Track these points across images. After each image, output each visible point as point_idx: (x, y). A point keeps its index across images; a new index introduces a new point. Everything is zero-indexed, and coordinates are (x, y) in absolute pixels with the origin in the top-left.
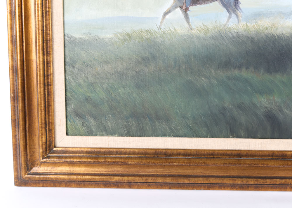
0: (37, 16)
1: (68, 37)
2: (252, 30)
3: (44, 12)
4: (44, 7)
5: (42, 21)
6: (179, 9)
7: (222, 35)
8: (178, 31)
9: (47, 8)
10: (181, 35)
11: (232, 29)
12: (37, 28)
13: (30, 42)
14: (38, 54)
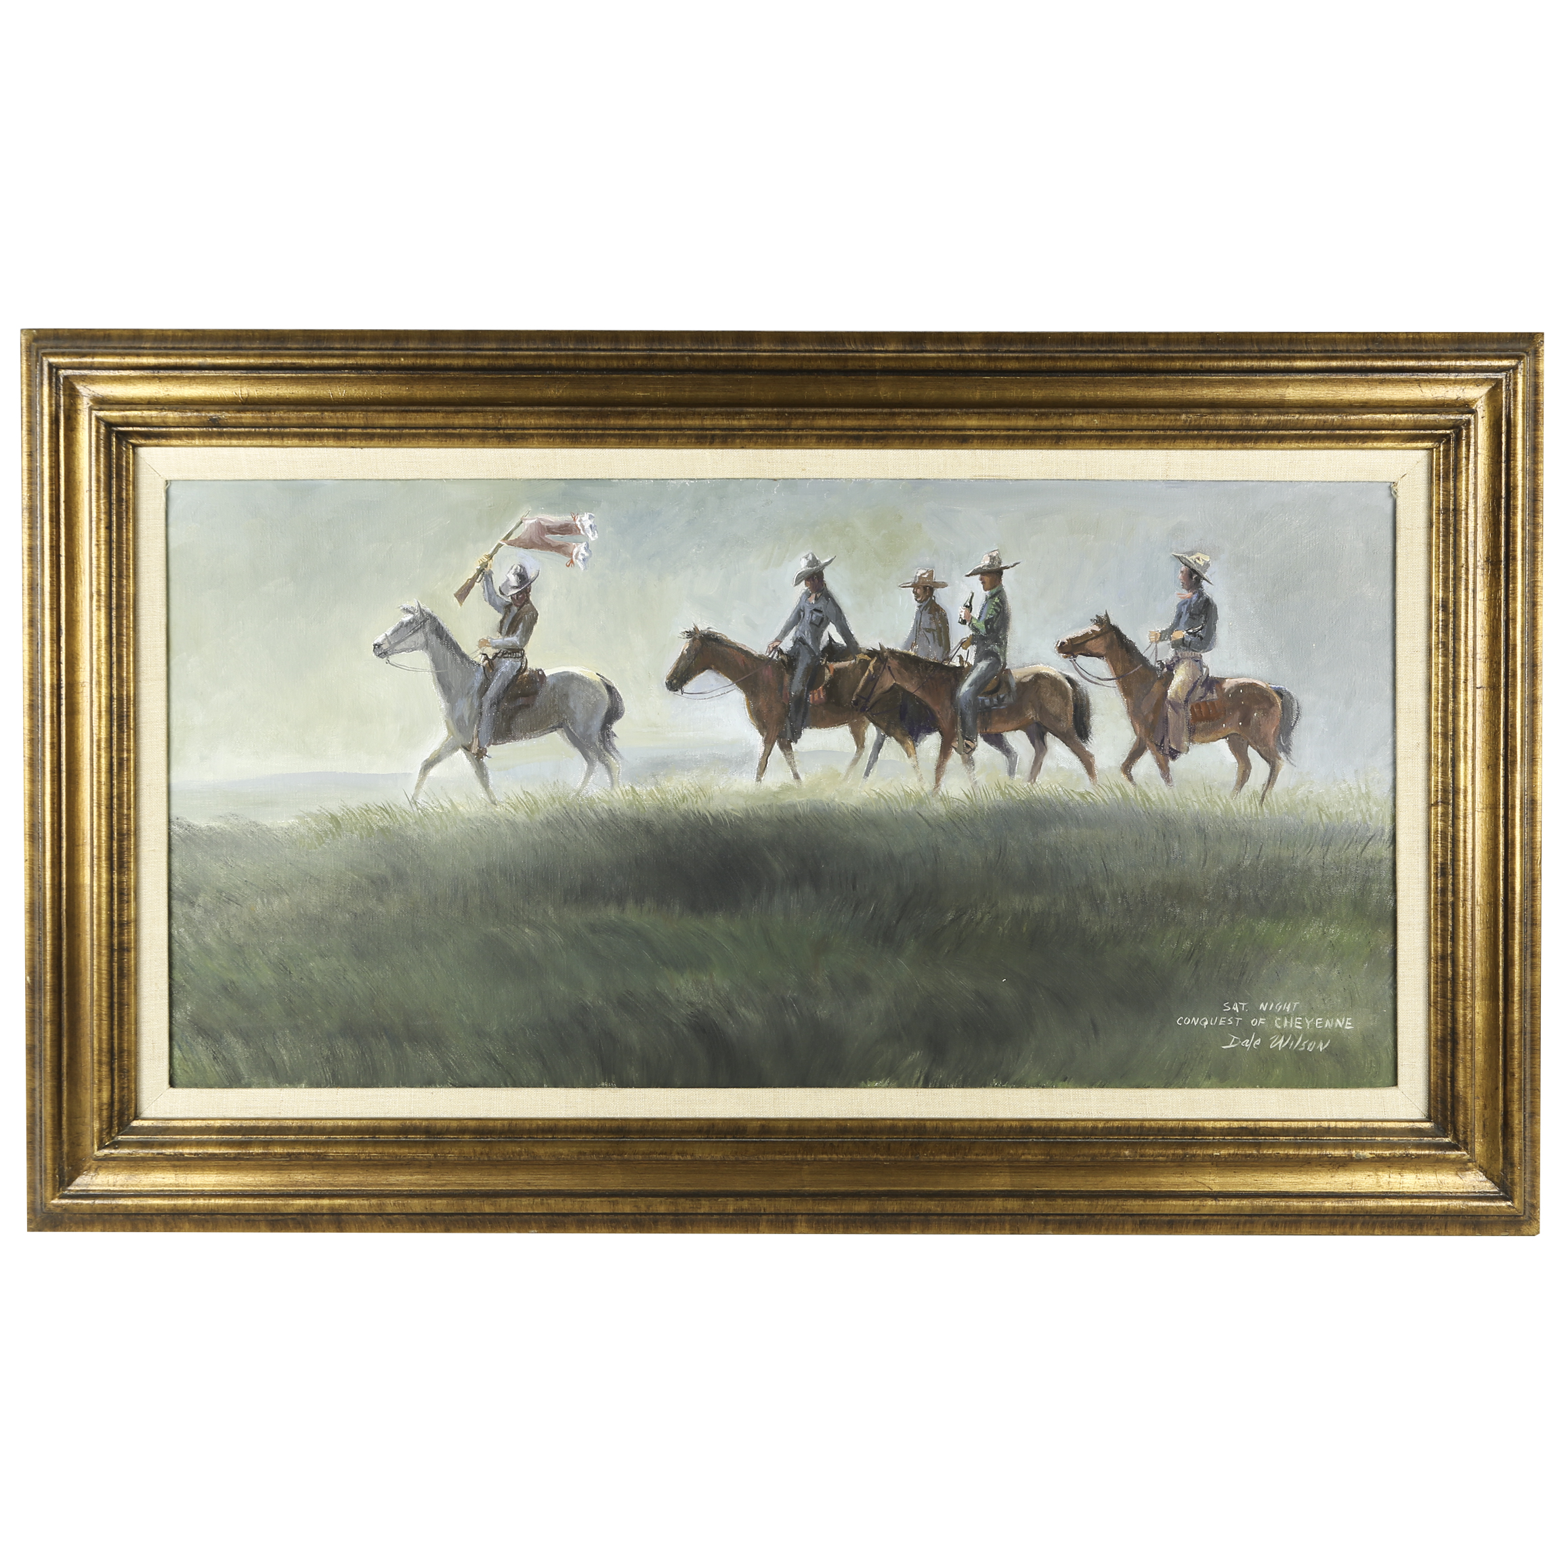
0: (95, 771)
1: (180, 826)
2: (648, 802)
3: (115, 761)
4: (115, 748)
5: (109, 784)
6: (461, 752)
7: (573, 816)
8: (461, 808)
9: (123, 751)
10: (469, 819)
11: (597, 800)
12: (95, 801)
13: (79, 838)
14: (95, 869)
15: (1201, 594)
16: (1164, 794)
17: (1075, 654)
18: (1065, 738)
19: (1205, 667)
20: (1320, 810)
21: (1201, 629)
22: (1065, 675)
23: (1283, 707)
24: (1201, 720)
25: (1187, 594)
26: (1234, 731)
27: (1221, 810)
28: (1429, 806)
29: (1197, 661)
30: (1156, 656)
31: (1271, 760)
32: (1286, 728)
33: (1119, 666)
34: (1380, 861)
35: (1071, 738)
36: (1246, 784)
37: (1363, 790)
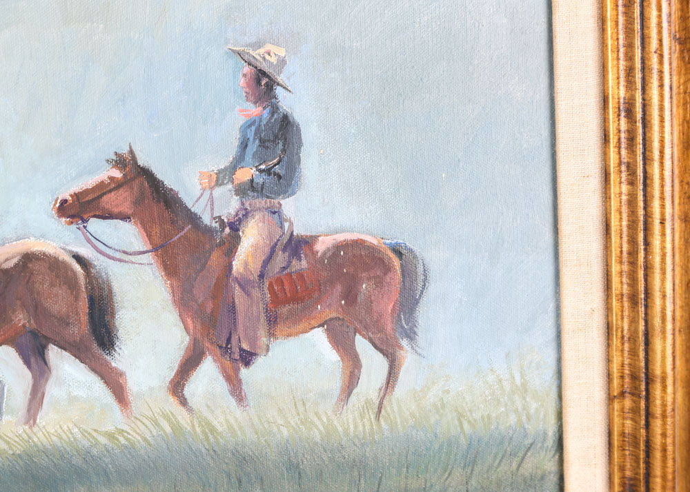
15: (275, 109)
16: (236, 420)
17: (85, 217)
18: (78, 350)
19: (286, 221)
20: (460, 416)
21: (278, 163)
22: (70, 252)
23: (403, 271)
24: (287, 301)
25: (254, 110)
26: (334, 315)
27: (320, 432)
28: (610, 399)
29: (274, 213)
30: (212, 209)
31: (389, 351)
32: (409, 303)
33: (156, 230)
34: (543, 478)
35: (88, 349)
36: (355, 391)
37: (518, 381)
